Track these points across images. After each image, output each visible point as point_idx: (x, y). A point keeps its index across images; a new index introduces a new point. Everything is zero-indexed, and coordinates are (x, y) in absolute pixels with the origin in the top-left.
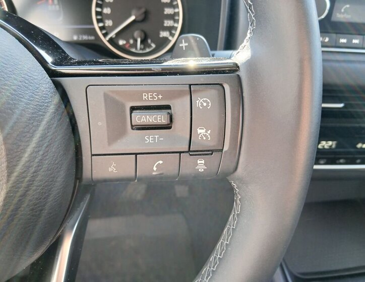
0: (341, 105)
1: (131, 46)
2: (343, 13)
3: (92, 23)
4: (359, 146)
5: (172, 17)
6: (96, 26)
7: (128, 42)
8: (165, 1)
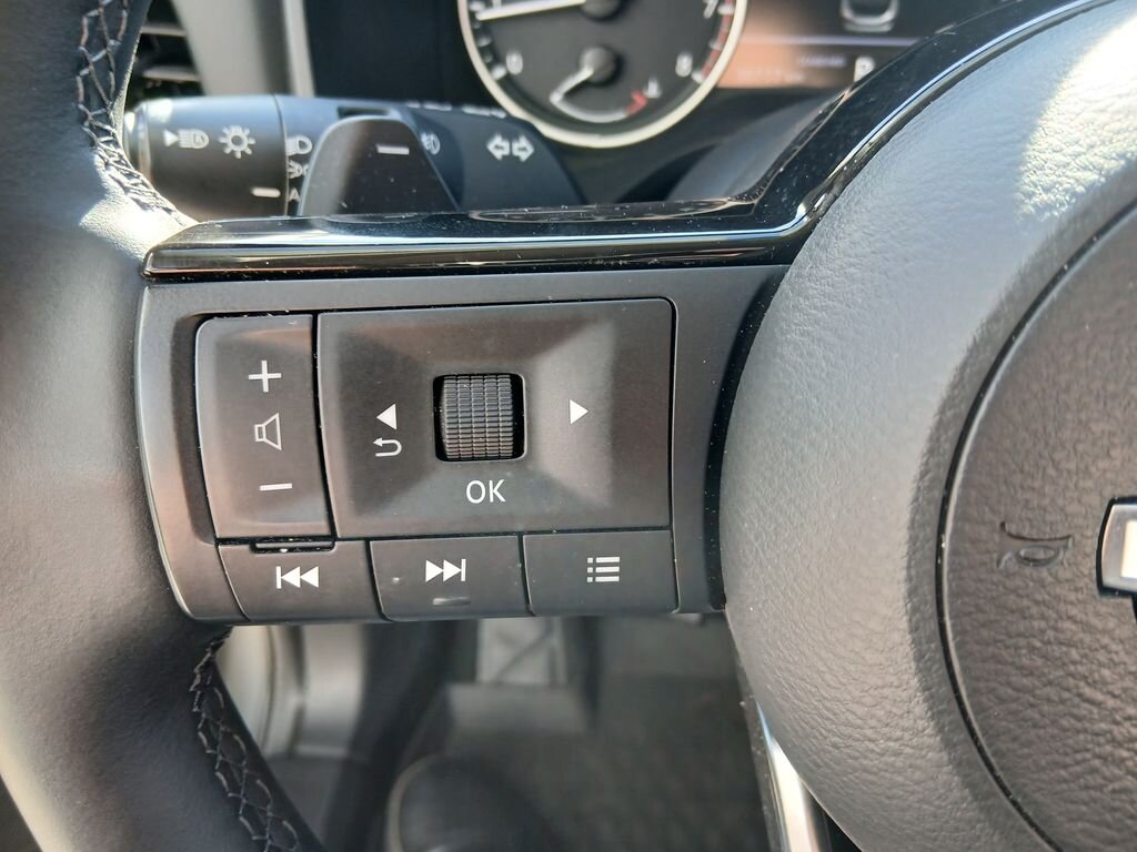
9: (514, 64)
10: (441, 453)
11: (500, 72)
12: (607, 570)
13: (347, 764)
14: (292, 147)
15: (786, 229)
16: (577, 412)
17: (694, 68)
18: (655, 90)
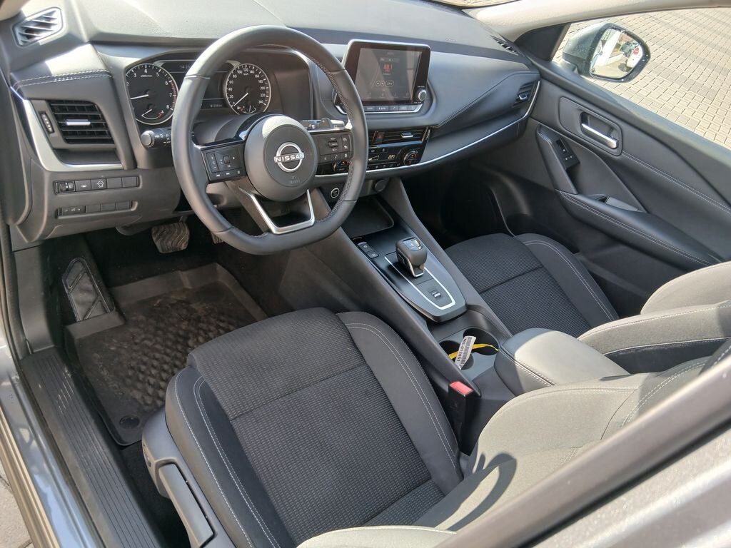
1: (244, 110)
3: (224, 96)
6: (227, 98)
7: (242, 108)
8: (260, 81)
12: (239, 172)
13: (56, 348)
15: (243, 140)
17: (170, 107)
18: (162, 112)
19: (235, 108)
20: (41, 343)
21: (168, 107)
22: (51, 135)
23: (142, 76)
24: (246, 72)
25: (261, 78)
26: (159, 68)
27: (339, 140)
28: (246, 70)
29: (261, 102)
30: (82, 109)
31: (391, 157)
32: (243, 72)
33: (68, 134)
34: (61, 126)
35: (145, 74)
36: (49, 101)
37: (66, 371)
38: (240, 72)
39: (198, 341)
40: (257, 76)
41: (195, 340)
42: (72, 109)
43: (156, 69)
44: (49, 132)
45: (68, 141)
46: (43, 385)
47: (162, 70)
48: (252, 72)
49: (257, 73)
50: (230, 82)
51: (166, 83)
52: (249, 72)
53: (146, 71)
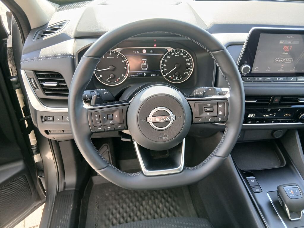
0: (256, 101)
1: (173, 78)
2: (256, 70)
3: (159, 70)
4: (264, 116)
5: (189, 66)
6: (162, 71)
7: (172, 76)
8: (187, 60)
9: (101, 76)
10: (108, 120)
11: (99, 77)
12: (120, 127)
13: (75, 190)
14: (87, 96)
15: (129, 103)
16: (117, 116)
17: (124, 75)
18: (119, 78)
19: (167, 77)
20: (71, 186)
21: (123, 75)
22: (36, 90)
23: (108, 57)
24: (177, 54)
25: (188, 58)
26: (118, 53)
27: (215, 107)
28: (178, 53)
29: (186, 73)
30: (53, 76)
31: (287, 115)
32: (175, 54)
33: (46, 90)
34: (42, 86)
35: (110, 56)
36: (35, 72)
37: (71, 206)
38: (173, 54)
39: (148, 203)
40: (185, 57)
41: (147, 202)
42: (48, 76)
43: (116, 53)
44: (36, 89)
45: (47, 94)
46: (58, 210)
47: (120, 54)
48: (181, 54)
49: (185, 54)
50: (165, 61)
51: (123, 61)
52: (179, 54)
53: (110, 54)
